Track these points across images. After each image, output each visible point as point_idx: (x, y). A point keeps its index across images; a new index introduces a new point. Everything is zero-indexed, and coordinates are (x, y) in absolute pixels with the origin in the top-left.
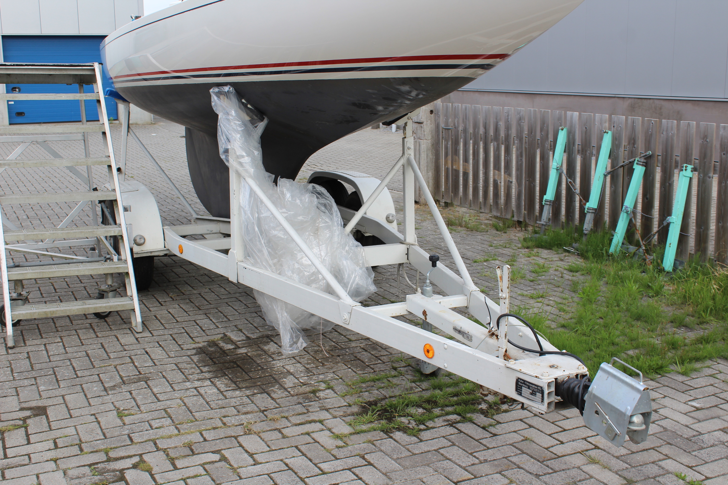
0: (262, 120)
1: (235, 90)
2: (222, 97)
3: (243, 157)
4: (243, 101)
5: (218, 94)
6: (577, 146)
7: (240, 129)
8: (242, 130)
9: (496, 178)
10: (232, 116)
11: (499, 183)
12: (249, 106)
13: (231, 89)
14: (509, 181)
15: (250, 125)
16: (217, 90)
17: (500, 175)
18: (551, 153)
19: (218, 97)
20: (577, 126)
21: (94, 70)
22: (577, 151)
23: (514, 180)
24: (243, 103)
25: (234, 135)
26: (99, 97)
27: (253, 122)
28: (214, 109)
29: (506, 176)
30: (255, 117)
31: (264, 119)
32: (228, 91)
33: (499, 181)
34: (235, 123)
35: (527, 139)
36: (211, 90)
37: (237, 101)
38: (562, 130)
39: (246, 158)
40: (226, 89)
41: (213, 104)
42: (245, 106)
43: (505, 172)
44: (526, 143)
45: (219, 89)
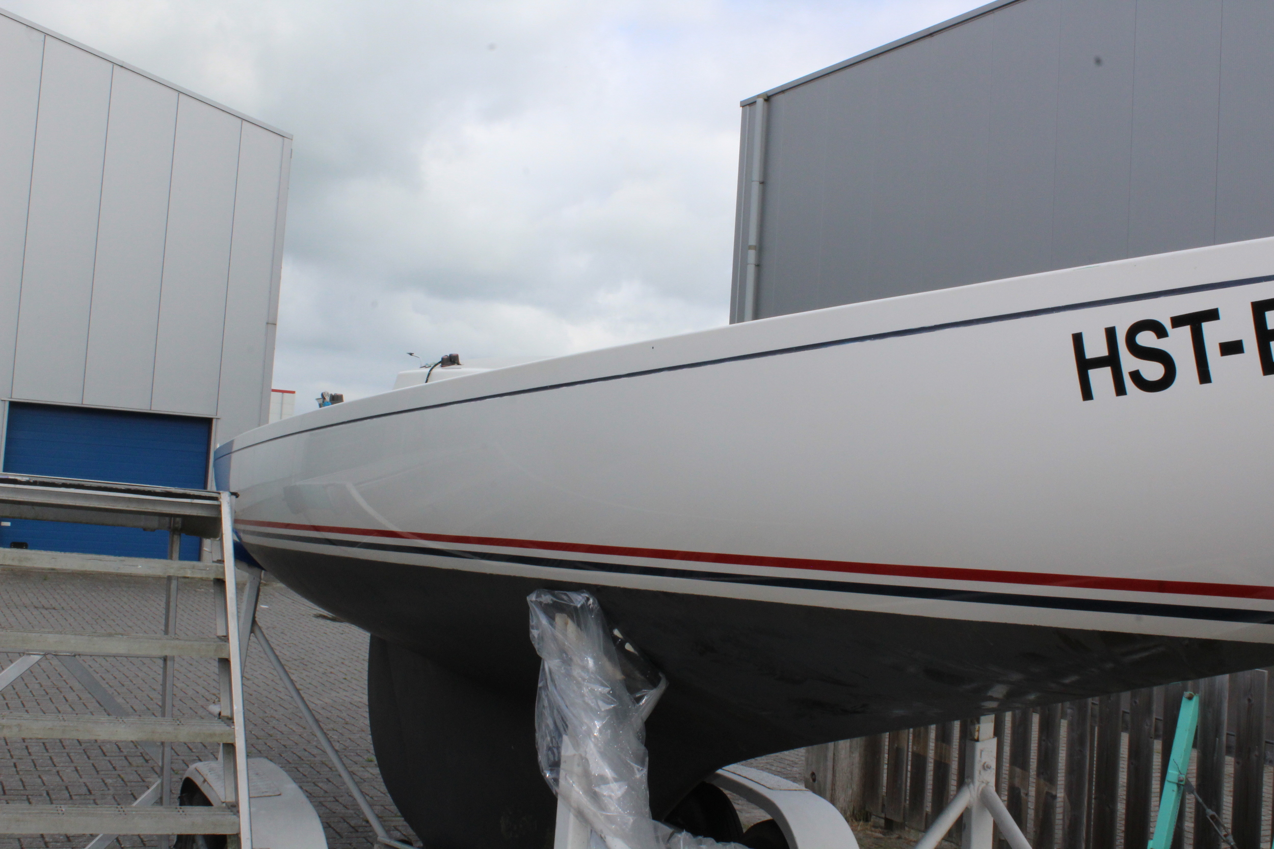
0: (654, 684)
1: (601, 604)
2: (559, 618)
3: (603, 780)
4: (616, 632)
5: (551, 610)
6: (1224, 738)
7: (604, 707)
8: (608, 711)
9: (1017, 782)
10: (585, 668)
11: (1022, 795)
12: (628, 647)
13: (591, 601)
14: (1047, 793)
15: (626, 696)
16: (547, 598)
17: (1025, 778)
18: (1158, 745)
19: (551, 618)
20: (1226, 694)
21: (218, 508)
22: (1224, 749)
23: (1061, 794)
24: (615, 638)
25: (586, 721)
26: (224, 573)
27: (632, 688)
28: (536, 646)
29: (1042, 781)
30: (638, 675)
31: (659, 680)
32: (582, 606)
33: (1023, 792)
34: (592, 691)
35: (1097, 708)
36: (532, 598)
37: (601, 633)
38: (1190, 698)
39: (614, 786)
40: (578, 599)
41: (535, 633)
42: (620, 647)
43: (1039, 774)
44: (1093, 716)
45: (554, 595)
